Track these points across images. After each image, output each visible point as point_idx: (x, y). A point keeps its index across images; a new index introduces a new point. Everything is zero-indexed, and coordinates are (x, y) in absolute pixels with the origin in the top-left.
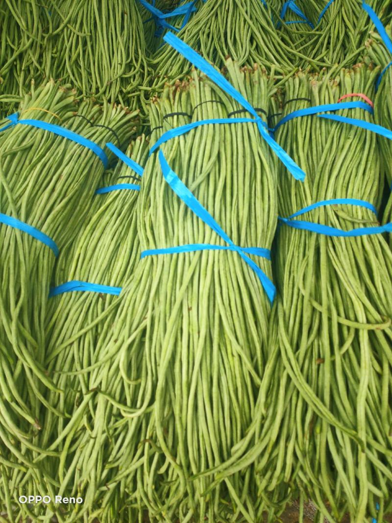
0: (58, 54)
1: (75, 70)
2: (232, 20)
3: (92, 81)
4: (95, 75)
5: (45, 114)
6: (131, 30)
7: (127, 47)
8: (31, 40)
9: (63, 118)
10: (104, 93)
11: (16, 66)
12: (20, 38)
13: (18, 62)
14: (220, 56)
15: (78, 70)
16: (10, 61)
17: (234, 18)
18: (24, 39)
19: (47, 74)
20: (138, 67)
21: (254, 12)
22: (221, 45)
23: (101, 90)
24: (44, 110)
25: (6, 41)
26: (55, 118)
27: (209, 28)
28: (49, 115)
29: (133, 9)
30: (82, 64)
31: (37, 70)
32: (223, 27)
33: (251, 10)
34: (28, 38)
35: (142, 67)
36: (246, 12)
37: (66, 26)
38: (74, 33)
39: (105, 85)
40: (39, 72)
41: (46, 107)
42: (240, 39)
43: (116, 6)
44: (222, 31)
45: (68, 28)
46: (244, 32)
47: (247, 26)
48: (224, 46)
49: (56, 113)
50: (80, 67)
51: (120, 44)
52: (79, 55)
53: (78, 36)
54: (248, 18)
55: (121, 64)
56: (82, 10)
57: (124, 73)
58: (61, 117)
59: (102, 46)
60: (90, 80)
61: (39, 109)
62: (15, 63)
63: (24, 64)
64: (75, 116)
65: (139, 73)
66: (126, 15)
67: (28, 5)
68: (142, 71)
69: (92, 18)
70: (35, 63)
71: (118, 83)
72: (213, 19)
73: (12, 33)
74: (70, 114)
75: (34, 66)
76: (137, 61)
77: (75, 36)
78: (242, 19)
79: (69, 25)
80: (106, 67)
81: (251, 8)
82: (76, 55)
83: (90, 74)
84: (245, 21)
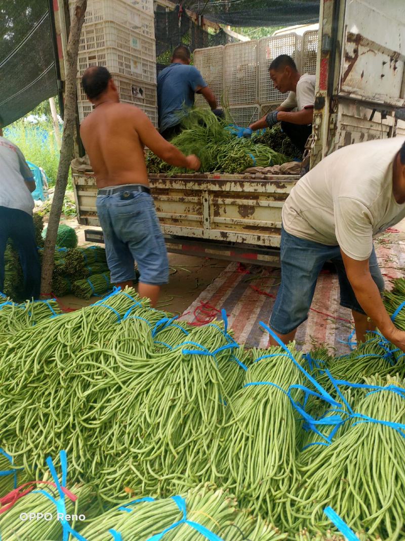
0: (224, 443)
1: (234, 461)
2: (378, 453)
3: (247, 474)
4: (250, 470)
5: (209, 520)
6: (286, 434)
7: (280, 449)
8: (207, 430)
9: (222, 526)
10: (255, 489)
11: (190, 447)
12: (200, 424)
13: (193, 443)
14: (365, 489)
15: (236, 461)
16: (187, 442)
17: (380, 452)
18: (202, 427)
19: (212, 459)
20: (288, 471)
21: (399, 450)
22: (367, 477)
23: (253, 487)
24: (209, 516)
25: (190, 426)
26: (216, 525)
27: (356, 457)
28: (212, 522)
29: (290, 417)
30: (241, 457)
31: (204, 453)
32: (368, 458)
33: (396, 448)
34: (206, 427)
35: (292, 471)
36: (391, 450)
37: (236, 422)
38: (241, 430)
39: (256, 482)
40: (206, 456)
41: (212, 514)
42: (385, 476)
43: (277, 413)
44: (368, 463)
45: (236, 424)
46: (389, 469)
47: (391, 465)
48: (370, 480)
49: (218, 521)
50: (239, 459)
51: (276, 445)
52: (240, 449)
53: (243, 433)
54: (392, 457)
55: (274, 466)
56: (250, 413)
57: (275, 475)
58: (220, 525)
59: (260, 445)
60: (245, 473)
61: (205, 514)
62: (190, 444)
63: (196, 446)
64: (232, 525)
65: (288, 477)
66: (283, 421)
67: (212, 402)
68: (291, 475)
69: (257, 420)
70: (205, 447)
71: (269, 483)
72: (360, 448)
73: (195, 419)
74: (228, 523)
75: (203, 449)
76: (288, 464)
77: (241, 433)
78: (387, 456)
79: (238, 423)
80: (260, 465)
81: (395, 445)
82: (238, 448)
83: (245, 467)
84: (390, 458)
